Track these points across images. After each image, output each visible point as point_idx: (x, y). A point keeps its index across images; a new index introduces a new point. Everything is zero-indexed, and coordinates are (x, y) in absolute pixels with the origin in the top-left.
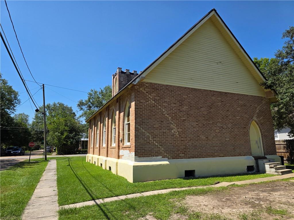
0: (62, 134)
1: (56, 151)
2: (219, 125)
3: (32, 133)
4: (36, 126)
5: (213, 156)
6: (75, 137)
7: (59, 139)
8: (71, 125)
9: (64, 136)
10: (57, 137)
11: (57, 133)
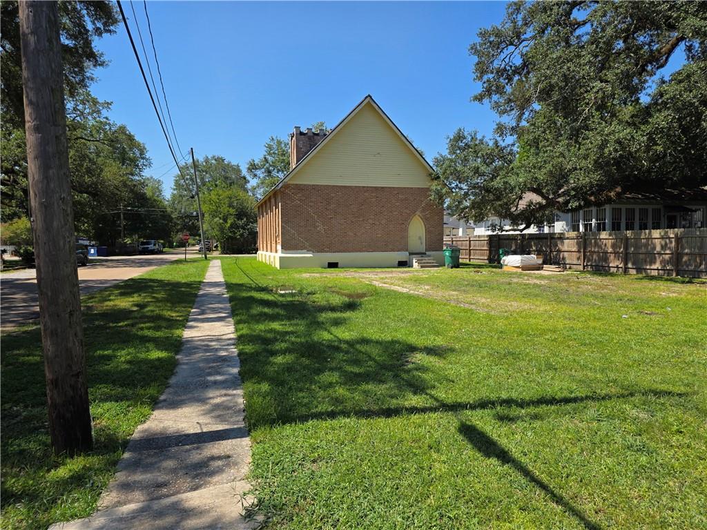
0: (225, 220)
1: (219, 249)
2: (370, 221)
3: (174, 217)
4: (179, 202)
5: (360, 251)
6: (246, 225)
7: (222, 230)
8: (239, 206)
9: (229, 225)
10: (217, 225)
11: (218, 219)
